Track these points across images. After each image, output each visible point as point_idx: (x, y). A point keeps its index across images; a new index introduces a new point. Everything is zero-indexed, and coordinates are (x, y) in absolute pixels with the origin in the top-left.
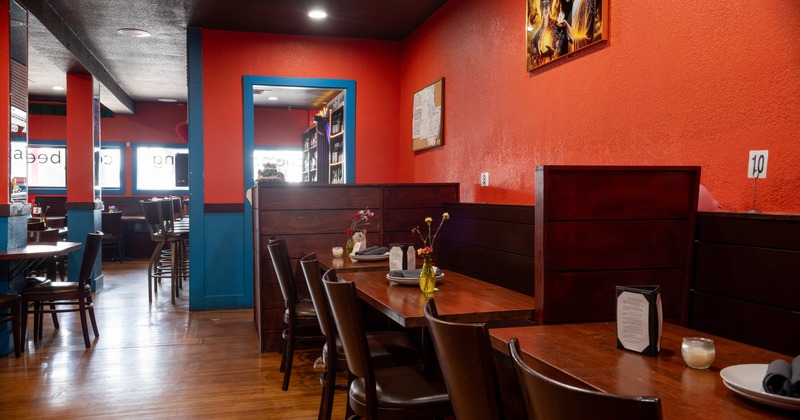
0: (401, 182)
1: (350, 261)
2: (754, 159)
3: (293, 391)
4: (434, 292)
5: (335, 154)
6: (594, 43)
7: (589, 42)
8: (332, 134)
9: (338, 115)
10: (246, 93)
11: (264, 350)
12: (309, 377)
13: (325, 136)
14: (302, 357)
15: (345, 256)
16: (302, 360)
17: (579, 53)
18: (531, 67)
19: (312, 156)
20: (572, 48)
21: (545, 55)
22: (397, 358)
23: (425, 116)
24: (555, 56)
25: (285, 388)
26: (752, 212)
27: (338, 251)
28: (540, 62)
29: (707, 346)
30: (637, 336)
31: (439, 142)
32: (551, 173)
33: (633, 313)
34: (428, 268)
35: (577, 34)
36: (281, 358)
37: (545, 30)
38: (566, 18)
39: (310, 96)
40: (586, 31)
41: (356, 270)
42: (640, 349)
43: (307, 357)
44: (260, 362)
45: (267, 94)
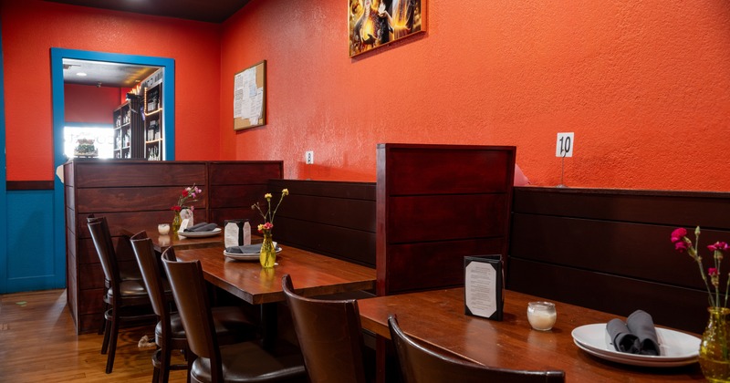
0: (222, 158)
1: (177, 238)
2: (562, 140)
3: (118, 373)
4: (274, 267)
5: (151, 132)
6: (413, 34)
7: (409, 32)
8: (147, 112)
9: (155, 93)
10: (54, 67)
11: (81, 332)
12: (133, 357)
13: (139, 115)
14: (125, 337)
15: (172, 233)
16: (125, 340)
17: (399, 42)
18: (353, 54)
19: (125, 133)
20: (393, 37)
21: (367, 43)
22: (237, 334)
23: (246, 96)
24: (377, 44)
25: (109, 370)
26: (561, 186)
27: (164, 228)
28: (362, 49)
29: (551, 309)
30: (485, 302)
31: (261, 122)
32: (393, 151)
33: (481, 281)
34: (268, 243)
35: (397, 24)
36: (102, 339)
37: (367, 19)
38: (387, 9)
39: (122, 73)
40: (406, 22)
41: (185, 247)
42: (488, 315)
43: (130, 336)
44: (76, 345)
45: (77, 69)
